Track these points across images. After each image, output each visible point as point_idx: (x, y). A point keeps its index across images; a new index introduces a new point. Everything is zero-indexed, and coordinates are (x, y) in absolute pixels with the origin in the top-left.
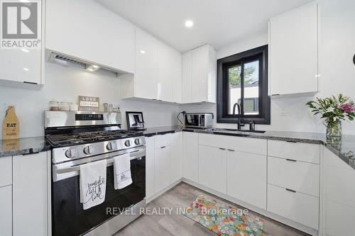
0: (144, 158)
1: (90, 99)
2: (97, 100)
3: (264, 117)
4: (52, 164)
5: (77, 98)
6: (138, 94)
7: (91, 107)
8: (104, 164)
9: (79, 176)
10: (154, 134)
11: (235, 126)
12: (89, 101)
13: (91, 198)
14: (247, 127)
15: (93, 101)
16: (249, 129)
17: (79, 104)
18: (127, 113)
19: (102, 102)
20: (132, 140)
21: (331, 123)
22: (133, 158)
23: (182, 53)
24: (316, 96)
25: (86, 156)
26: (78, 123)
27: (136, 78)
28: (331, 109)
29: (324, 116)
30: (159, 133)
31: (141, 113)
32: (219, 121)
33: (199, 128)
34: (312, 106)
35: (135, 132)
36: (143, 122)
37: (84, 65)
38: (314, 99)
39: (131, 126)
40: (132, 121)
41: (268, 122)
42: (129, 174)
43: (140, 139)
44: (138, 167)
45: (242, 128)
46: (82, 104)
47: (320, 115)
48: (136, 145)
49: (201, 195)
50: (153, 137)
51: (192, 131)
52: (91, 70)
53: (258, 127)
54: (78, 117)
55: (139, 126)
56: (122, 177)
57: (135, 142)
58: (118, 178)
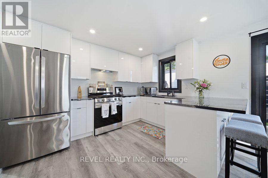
0: (122, 105)
1: (101, 82)
2: (104, 82)
3: (179, 89)
4: (95, 103)
5: (97, 83)
6: (120, 80)
7: (102, 85)
8: (108, 105)
9: (101, 108)
10: (126, 96)
11: (166, 94)
12: (101, 83)
13: (105, 115)
15: (102, 83)
16: (172, 95)
17: (98, 84)
18: (115, 88)
19: (106, 83)
20: (117, 98)
22: (118, 105)
23: (141, 57)
25: (103, 102)
26: (98, 92)
27: (119, 73)
30: (128, 96)
31: (122, 88)
32: (160, 92)
33: (148, 95)
34: (193, 85)
35: (119, 95)
36: (122, 92)
37: (100, 70)
39: (117, 93)
40: (118, 91)
41: (180, 92)
42: (116, 110)
43: (120, 98)
44: (120, 108)
45: (169, 95)
46: (99, 84)
48: (118, 100)
49: (147, 125)
50: (126, 98)
52: (102, 71)
53: (176, 94)
54: (98, 90)
55: (120, 93)
56: (114, 110)
57: (118, 99)
58: (112, 110)
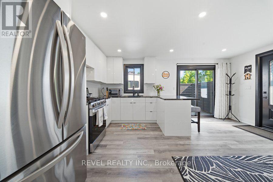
3: (142, 91)
4: (90, 109)
8: (102, 110)
11: (132, 95)
13: (101, 122)
14: (136, 95)
21: (158, 92)
24: (155, 84)
28: (158, 88)
29: (157, 90)
31: (87, 88)
32: (125, 93)
34: (154, 87)
38: (155, 85)
41: (143, 93)
45: (135, 95)
47: (156, 90)
51: (118, 97)
53: (140, 94)
56: (105, 115)
